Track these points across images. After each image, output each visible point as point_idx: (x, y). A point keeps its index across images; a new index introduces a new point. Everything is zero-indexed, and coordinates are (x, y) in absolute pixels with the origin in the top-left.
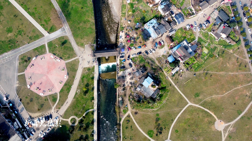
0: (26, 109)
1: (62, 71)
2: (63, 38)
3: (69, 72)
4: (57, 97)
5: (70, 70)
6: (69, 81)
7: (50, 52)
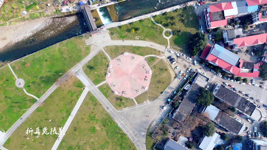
0: (170, 85)
1: (121, 60)
2: (86, 71)
3: (120, 53)
4: (149, 57)
5: (118, 53)
6: (129, 50)
7: (104, 80)
